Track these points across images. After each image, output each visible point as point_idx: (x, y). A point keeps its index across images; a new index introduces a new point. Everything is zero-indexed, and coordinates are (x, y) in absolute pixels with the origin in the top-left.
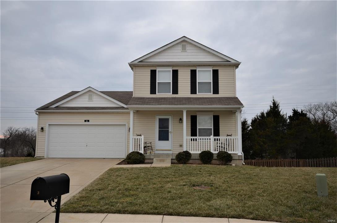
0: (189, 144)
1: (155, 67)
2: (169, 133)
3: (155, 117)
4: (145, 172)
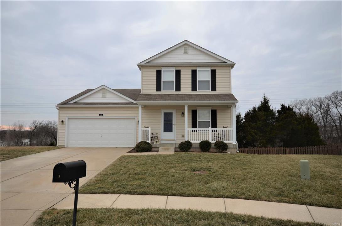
0: (190, 134)
1: (160, 68)
2: (173, 125)
3: (160, 111)
4: (152, 159)
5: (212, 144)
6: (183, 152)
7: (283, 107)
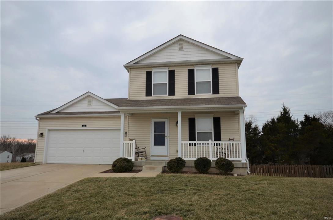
1: (150, 68)
2: (166, 138)
3: (150, 120)
5: (212, 162)
6: (173, 172)
7: (307, 117)
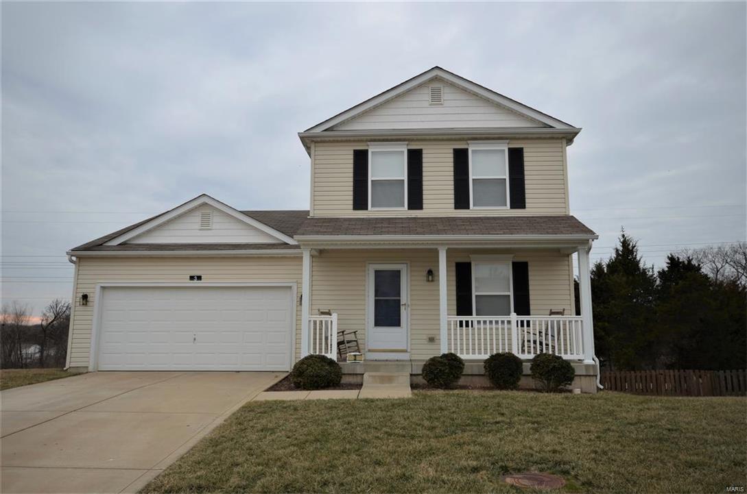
0: (455, 334)
1: (363, 144)
2: (402, 308)
3: (365, 266)
4: (344, 416)
5: (524, 364)
6: (437, 387)
